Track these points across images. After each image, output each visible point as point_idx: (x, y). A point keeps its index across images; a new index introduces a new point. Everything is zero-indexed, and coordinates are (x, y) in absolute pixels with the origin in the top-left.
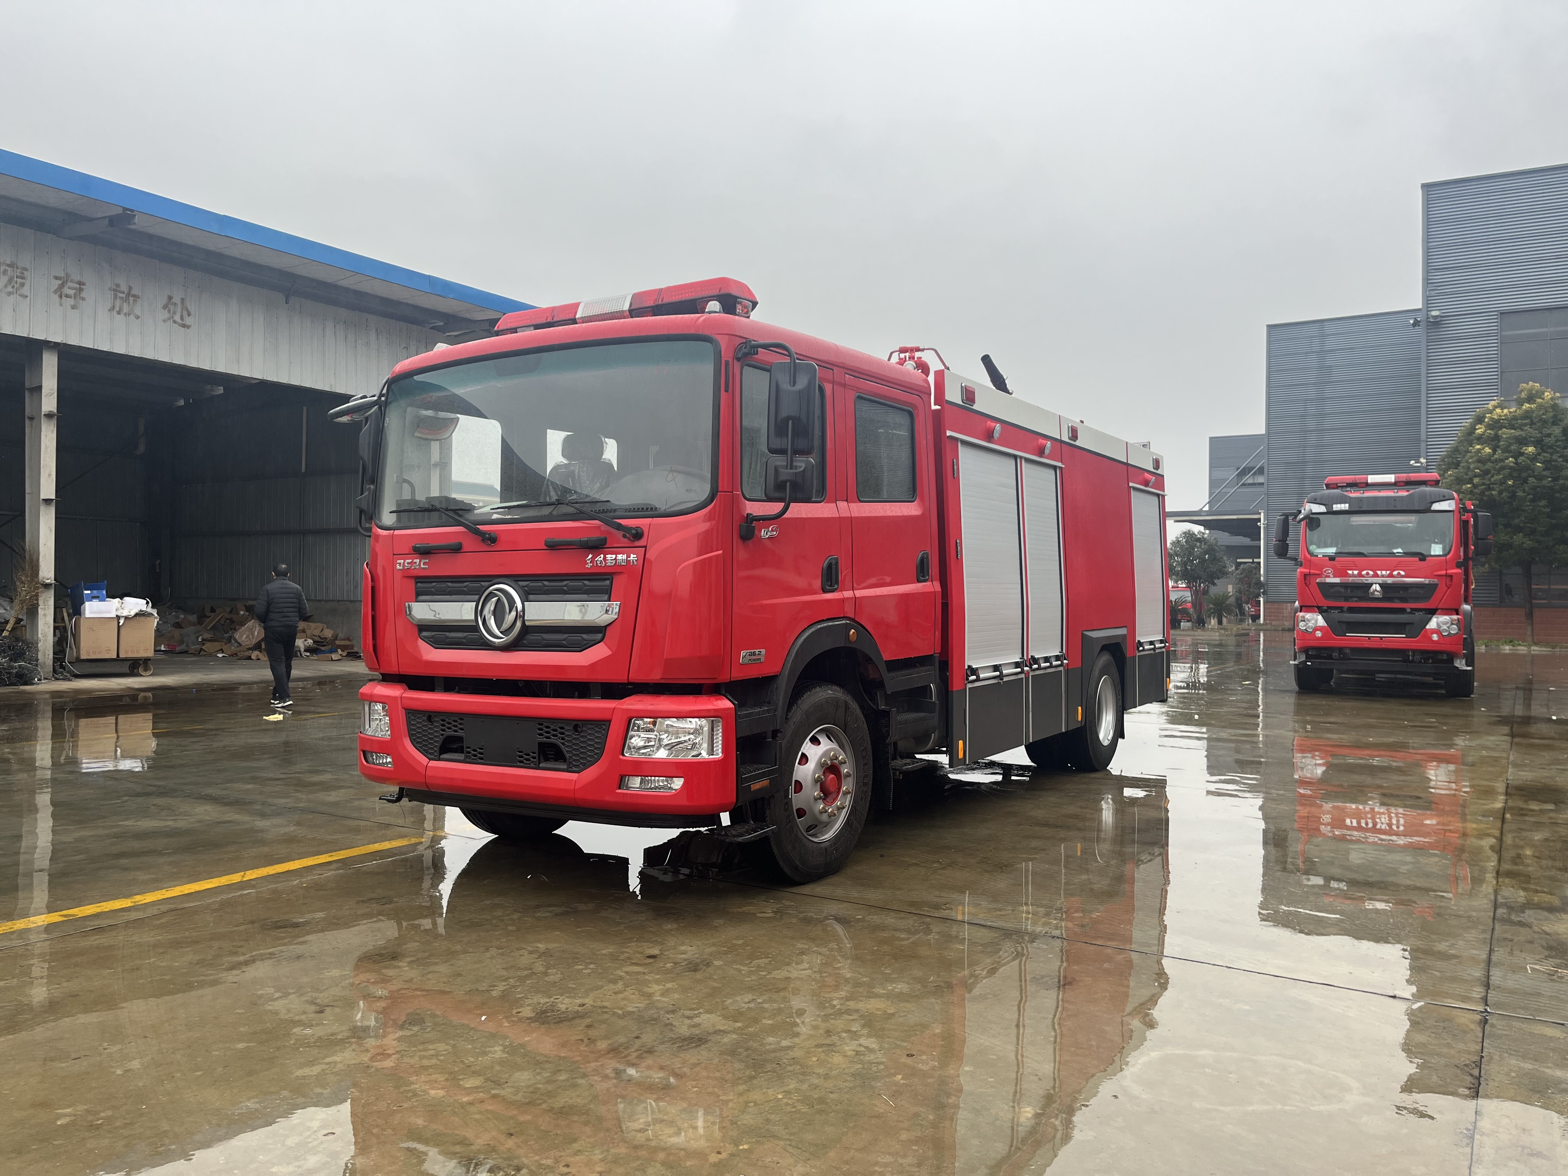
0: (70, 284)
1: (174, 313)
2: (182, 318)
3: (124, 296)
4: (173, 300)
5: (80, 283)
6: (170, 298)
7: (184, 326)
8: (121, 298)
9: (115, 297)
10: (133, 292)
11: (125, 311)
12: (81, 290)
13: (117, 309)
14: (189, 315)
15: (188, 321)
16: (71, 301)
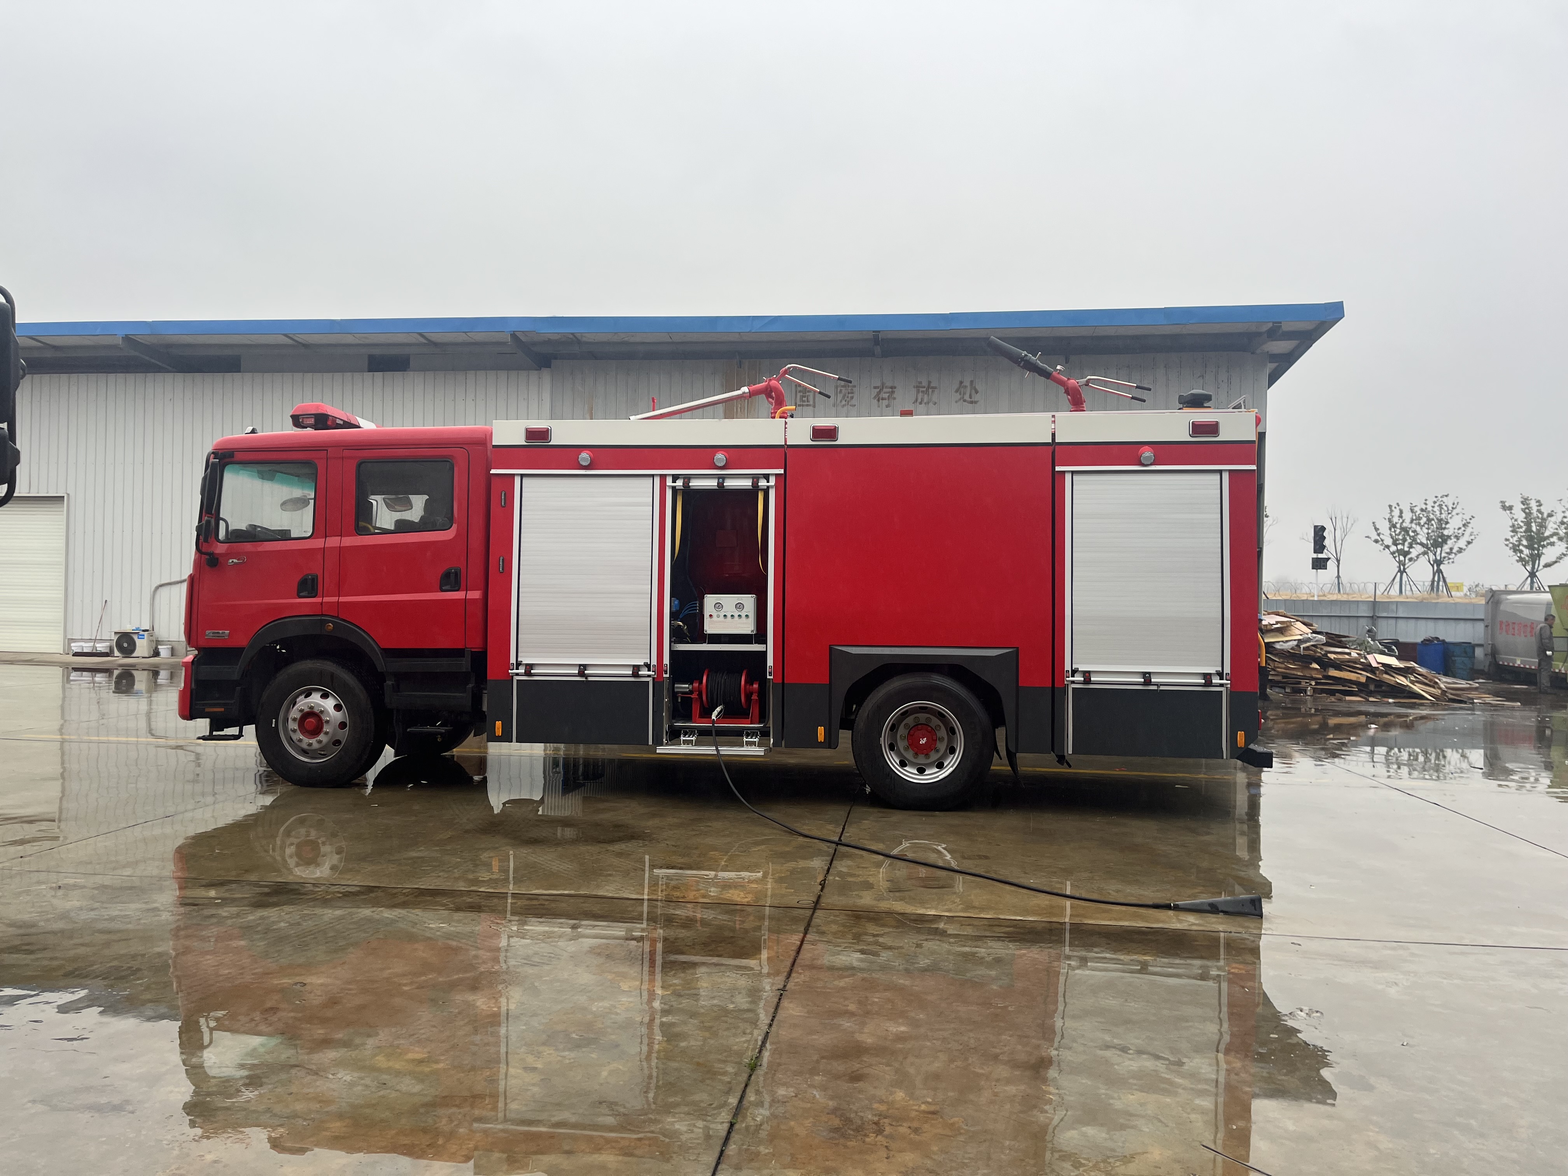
0: (885, 390)
1: (964, 394)
2: (971, 397)
3: (925, 389)
4: (964, 384)
5: (892, 388)
6: (961, 383)
7: (972, 402)
8: (923, 392)
9: (918, 392)
10: (932, 385)
11: (925, 401)
12: (893, 392)
13: (919, 400)
14: (977, 392)
15: (976, 397)
16: (885, 402)
